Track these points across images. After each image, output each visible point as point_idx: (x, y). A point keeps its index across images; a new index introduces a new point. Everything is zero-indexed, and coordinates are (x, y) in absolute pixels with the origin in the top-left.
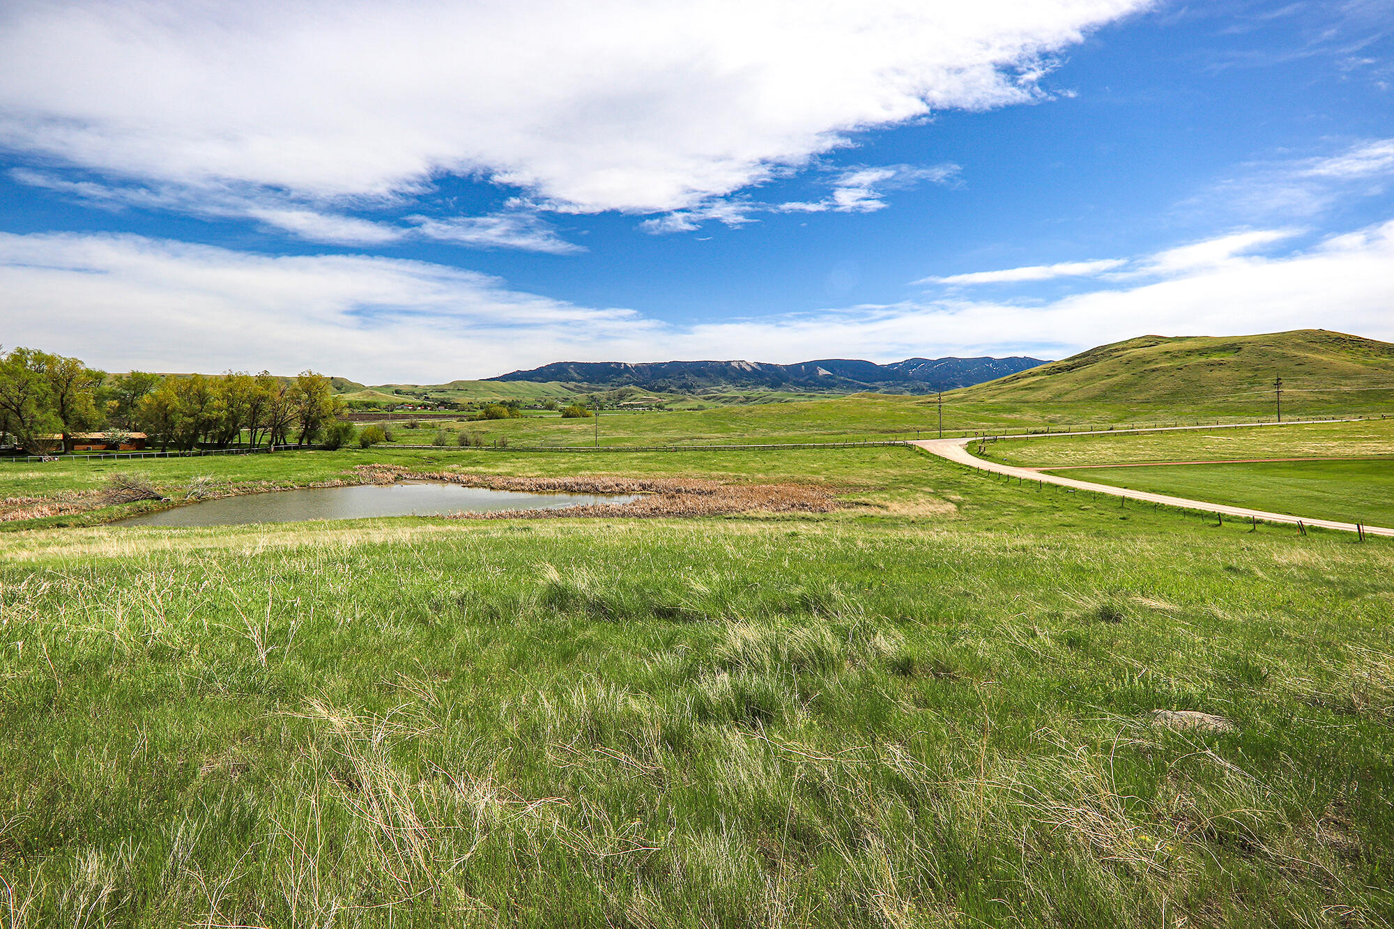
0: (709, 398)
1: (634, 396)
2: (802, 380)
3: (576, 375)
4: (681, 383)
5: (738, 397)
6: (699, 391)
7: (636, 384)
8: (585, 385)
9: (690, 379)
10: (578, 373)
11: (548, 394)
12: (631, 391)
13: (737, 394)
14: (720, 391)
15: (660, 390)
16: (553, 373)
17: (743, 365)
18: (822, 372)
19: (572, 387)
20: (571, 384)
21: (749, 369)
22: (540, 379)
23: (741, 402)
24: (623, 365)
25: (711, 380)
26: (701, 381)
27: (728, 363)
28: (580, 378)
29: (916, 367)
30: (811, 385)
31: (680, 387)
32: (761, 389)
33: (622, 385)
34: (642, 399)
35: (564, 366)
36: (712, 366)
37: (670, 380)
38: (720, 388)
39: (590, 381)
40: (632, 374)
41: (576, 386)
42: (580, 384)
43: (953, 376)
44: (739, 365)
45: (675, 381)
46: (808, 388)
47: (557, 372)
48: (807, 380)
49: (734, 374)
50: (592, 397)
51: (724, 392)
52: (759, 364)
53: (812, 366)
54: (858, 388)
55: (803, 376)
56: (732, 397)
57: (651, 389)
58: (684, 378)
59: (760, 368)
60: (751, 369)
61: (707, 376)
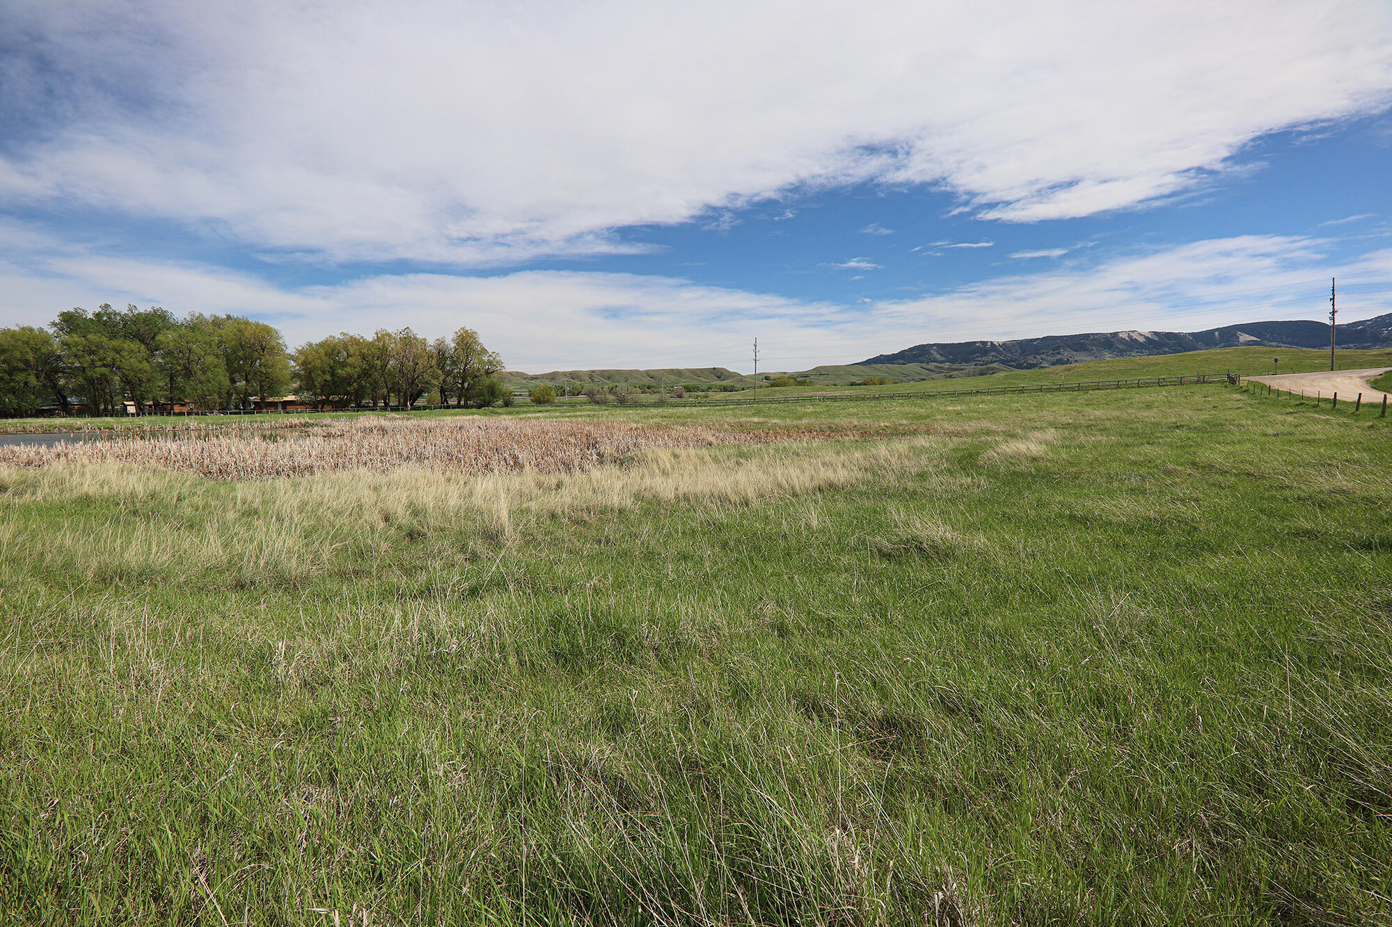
3: (938, 356)
4: (1055, 359)
7: (1003, 362)
8: (947, 365)
9: (1066, 354)
10: (941, 355)
11: (906, 375)
12: (993, 369)
17: (1135, 336)
18: (1245, 338)
19: (933, 368)
20: (932, 365)
21: (1141, 340)
22: (902, 361)
24: (989, 344)
25: (1092, 355)
26: (1080, 356)
27: (1115, 334)
28: (942, 358)
31: (1053, 364)
33: (986, 364)
36: (1094, 339)
37: (1042, 356)
39: (952, 361)
40: (1000, 353)
41: (936, 367)
42: (941, 365)
44: (1129, 336)
45: (1049, 358)
47: (919, 354)
49: (1121, 347)
53: (1229, 333)
55: (1217, 345)
57: (1019, 366)
58: (1059, 353)
59: (1157, 339)
60: (1144, 340)
61: (1087, 350)
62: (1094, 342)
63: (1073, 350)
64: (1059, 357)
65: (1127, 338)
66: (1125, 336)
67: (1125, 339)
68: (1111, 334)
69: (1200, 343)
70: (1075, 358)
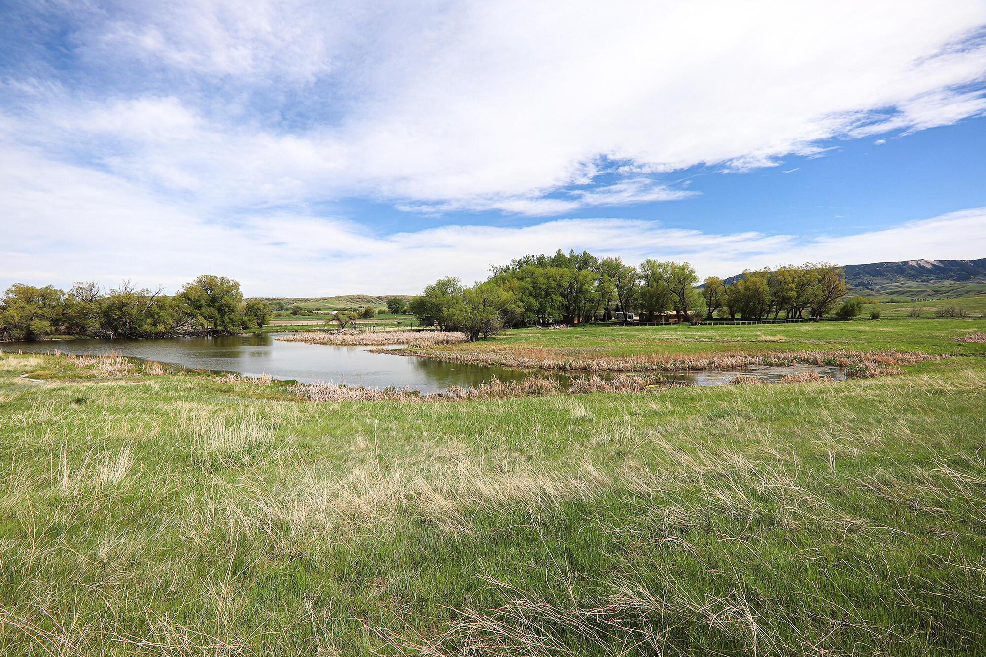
0: (893, 293)
6: (878, 287)
9: (866, 279)
13: (922, 288)
14: (900, 287)
17: (922, 264)
21: (929, 266)
23: (929, 295)
25: (888, 279)
26: (878, 280)
27: (906, 263)
31: (857, 286)
38: (899, 284)
44: (918, 264)
49: (912, 272)
51: (905, 288)
52: (940, 261)
58: (860, 278)
59: (942, 265)
60: (931, 267)
61: (883, 275)
62: (888, 269)
63: (871, 275)
64: (860, 280)
65: (916, 266)
66: (914, 264)
67: (914, 266)
68: (901, 262)
69: (980, 268)
70: (875, 282)
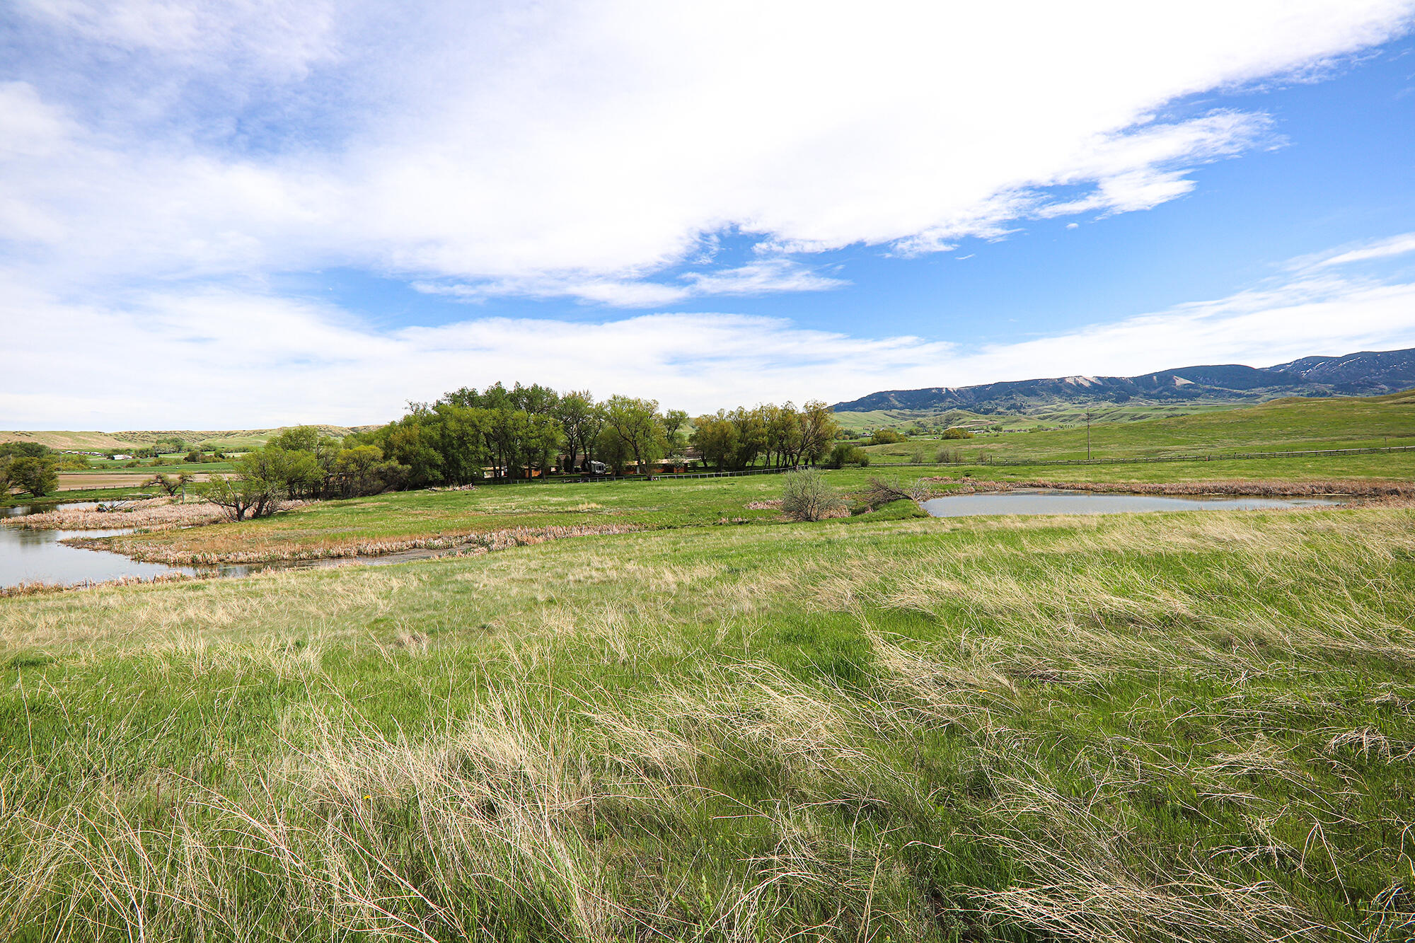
0: (1045, 418)
1: (962, 420)
2: (1153, 392)
3: (897, 403)
4: (1009, 404)
5: (1080, 415)
6: (1031, 410)
7: (961, 408)
8: (907, 412)
9: (1019, 400)
10: (899, 401)
11: (873, 422)
12: (958, 415)
13: (1077, 411)
14: (1055, 410)
15: (987, 412)
16: (874, 403)
17: (1080, 381)
18: (1181, 381)
19: (895, 414)
20: (895, 412)
21: (1087, 384)
22: (862, 408)
23: (1083, 420)
24: (945, 390)
25: (1042, 400)
26: (1032, 401)
27: (1062, 380)
28: (901, 405)
29: (1311, 367)
30: (1167, 397)
31: (1008, 409)
32: (1105, 405)
33: (945, 410)
34: (971, 423)
35: (885, 395)
36: (1043, 385)
37: (997, 401)
38: (1055, 406)
39: (911, 408)
40: (955, 399)
41: (899, 414)
43: (1370, 374)
44: (1075, 381)
45: (1003, 403)
46: (1162, 400)
47: (878, 401)
48: (1161, 392)
49: (1069, 391)
50: (918, 423)
51: (1060, 411)
52: (1099, 378)
53: (1166, 377)
54: (1230, 396)
55: (1156, 388)
56: (1072, 416)
57: (977, 411)
58: (1012, 398)
60: (1090, 385)
61: (1037, 395)
62: (1043, 387)
63: (1024, 395)
64: (1012, 402)
65: (1074, 383)
66: (1071, 381)
67: (1071, 384)
68: (1058, 379)
69: (1140, 387)
70: (1028, 404)
